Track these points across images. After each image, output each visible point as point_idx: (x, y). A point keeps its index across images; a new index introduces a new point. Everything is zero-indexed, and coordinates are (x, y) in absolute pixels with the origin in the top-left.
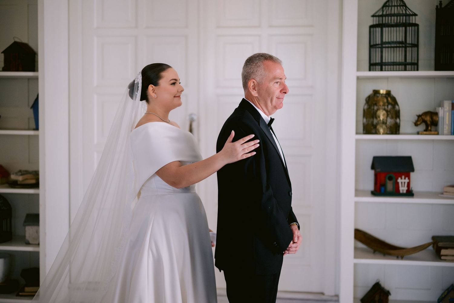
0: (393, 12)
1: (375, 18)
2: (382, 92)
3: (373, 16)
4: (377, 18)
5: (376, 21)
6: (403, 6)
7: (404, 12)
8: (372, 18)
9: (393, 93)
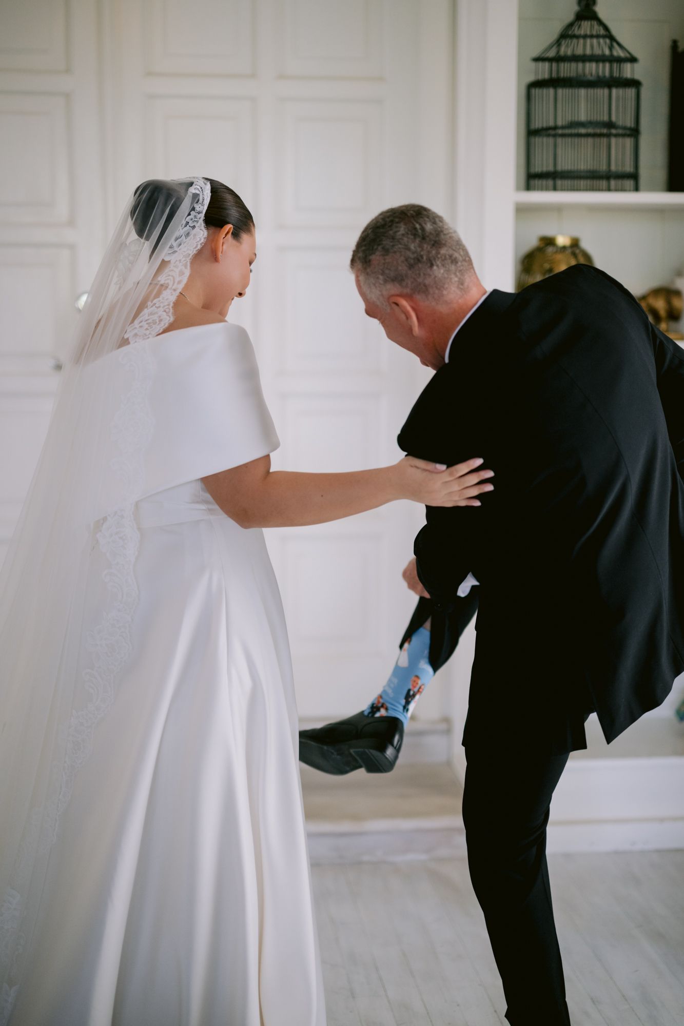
0: (588, 52)
1: (540, 64)
2: (562, 240)
3: (537, 60)
4: (547, 65)
5: (544, 71)
6: (604, 37)
7: (607, 52)
8: (533, 64)
9: (585, 245)
